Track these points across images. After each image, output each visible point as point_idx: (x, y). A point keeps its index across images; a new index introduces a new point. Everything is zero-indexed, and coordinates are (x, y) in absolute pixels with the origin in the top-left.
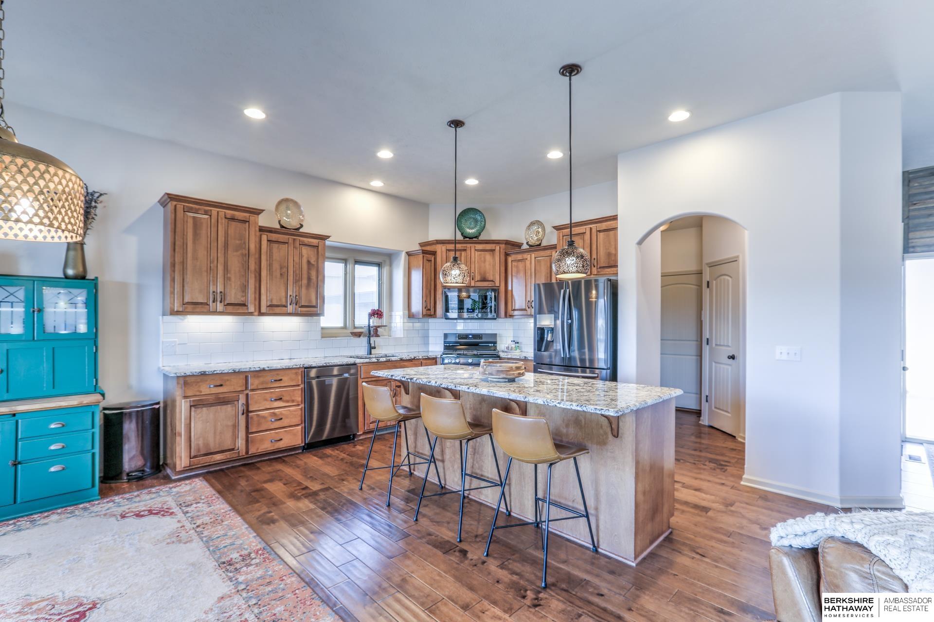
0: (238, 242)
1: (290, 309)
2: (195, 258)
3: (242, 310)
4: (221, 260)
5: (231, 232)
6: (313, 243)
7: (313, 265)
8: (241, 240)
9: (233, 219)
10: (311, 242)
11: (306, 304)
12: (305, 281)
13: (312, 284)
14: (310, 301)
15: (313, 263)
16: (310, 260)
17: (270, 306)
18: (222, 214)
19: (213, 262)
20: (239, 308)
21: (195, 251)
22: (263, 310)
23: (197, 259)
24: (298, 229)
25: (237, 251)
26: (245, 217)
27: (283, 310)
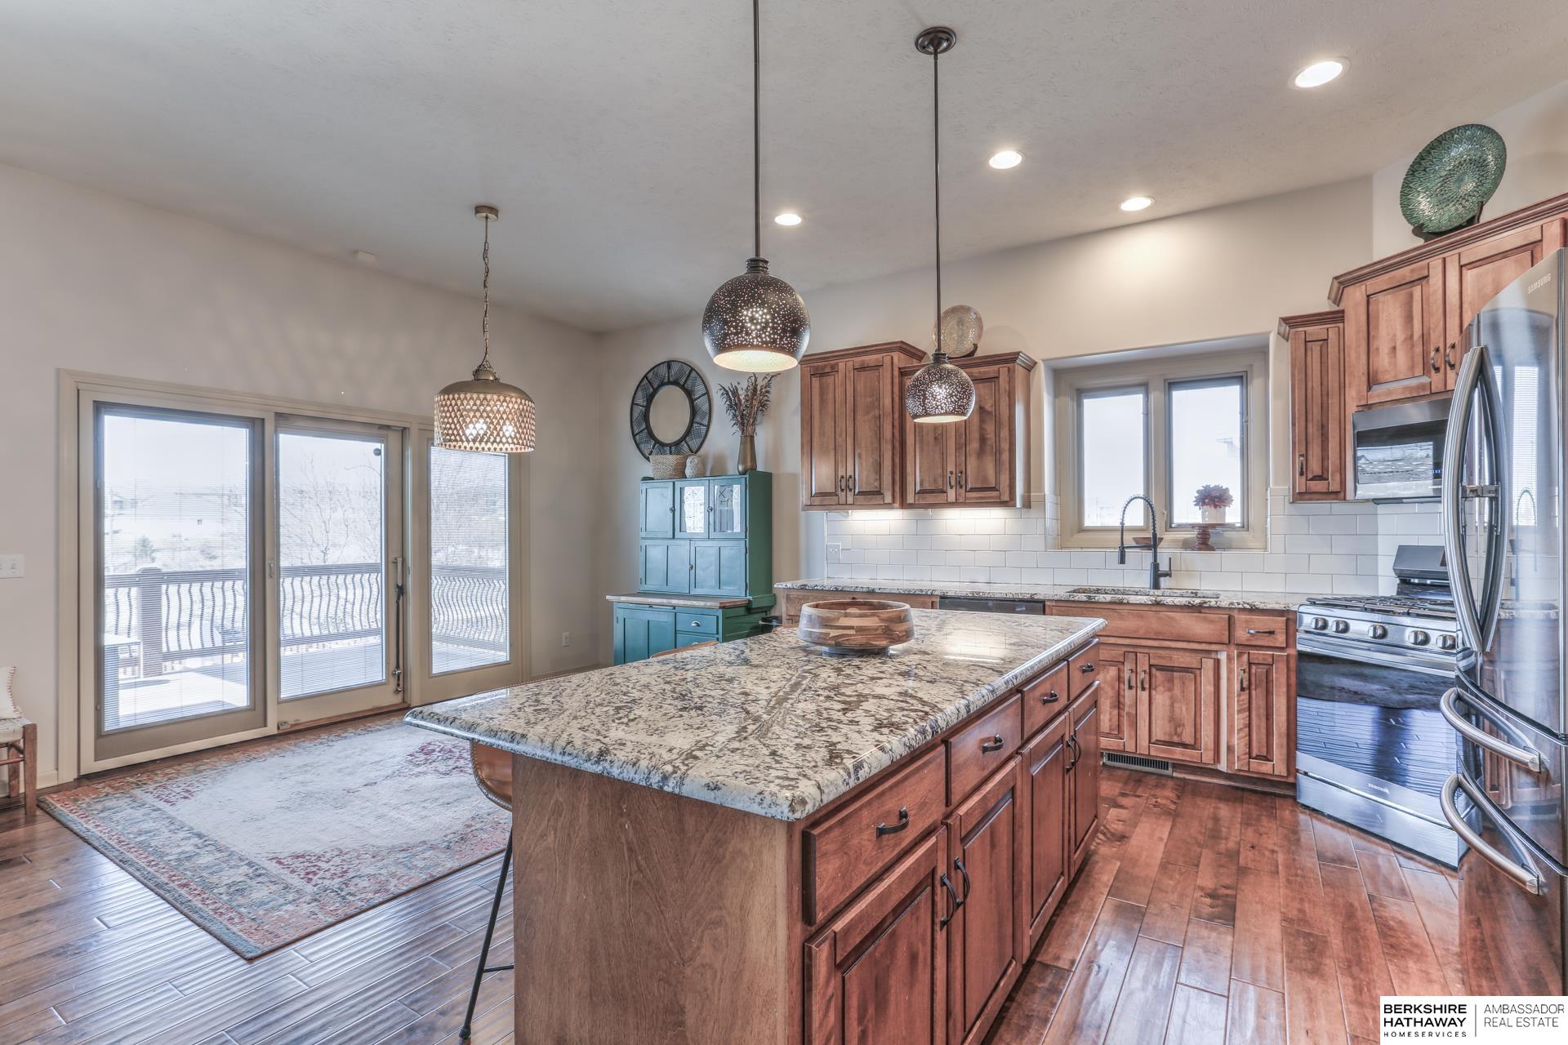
0: (869, 400)
1: (951, 495)
2: (822, 434)
3: (877, 500)
4: (850, 430)
5: (860, 387)
6: (988, 372)
7: (989, 413)
8: (873, 396)
9: (863, 368)
10: (985, 373)
11: (979, 486)
12: (974, 445)
13: (988, 448)
14: (985, 479)
15: (989, 409)
16: (983, 404)
17: (922, 492)
18: (850, 364)
19: (841, 435)
20: (871, 499)
21: (822, 423)
22: (910, 499)
23: (824, 434)
24: (972, 354)
25: (868, 413)
26: (877, 359)
27: (941, 498)
